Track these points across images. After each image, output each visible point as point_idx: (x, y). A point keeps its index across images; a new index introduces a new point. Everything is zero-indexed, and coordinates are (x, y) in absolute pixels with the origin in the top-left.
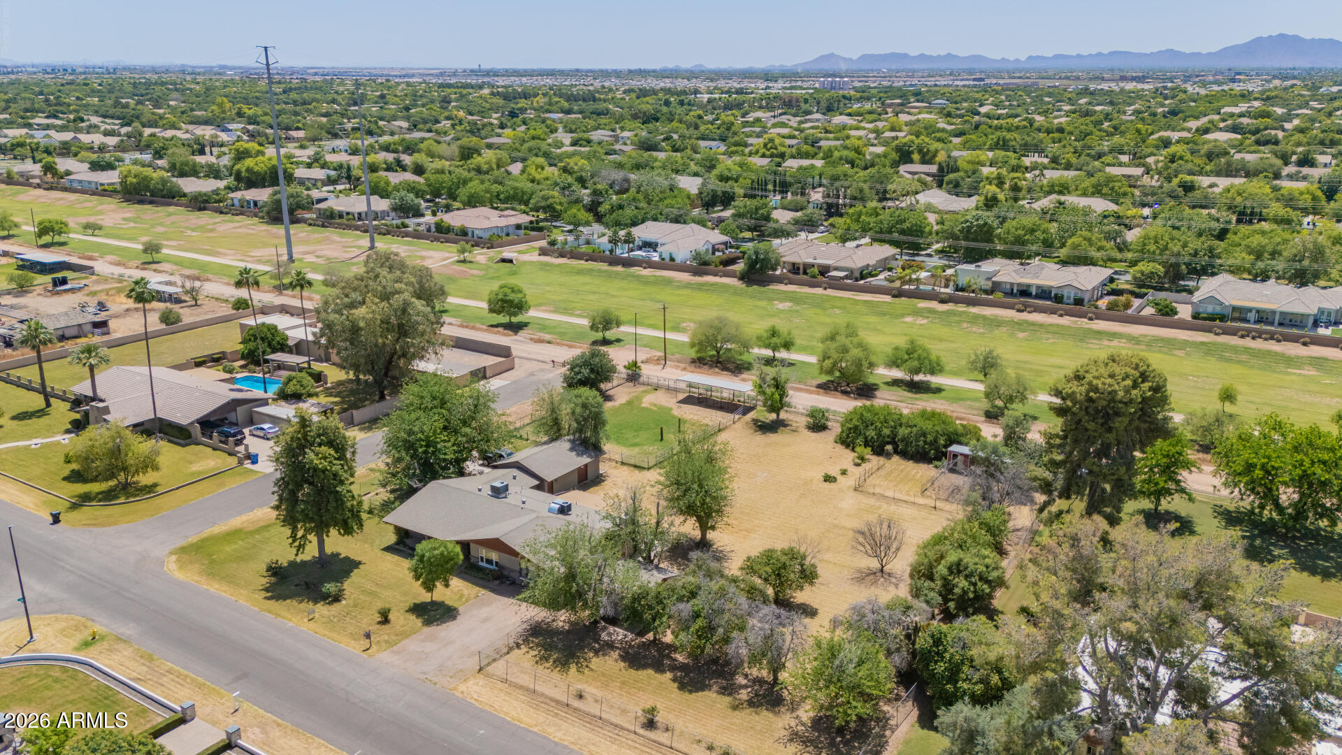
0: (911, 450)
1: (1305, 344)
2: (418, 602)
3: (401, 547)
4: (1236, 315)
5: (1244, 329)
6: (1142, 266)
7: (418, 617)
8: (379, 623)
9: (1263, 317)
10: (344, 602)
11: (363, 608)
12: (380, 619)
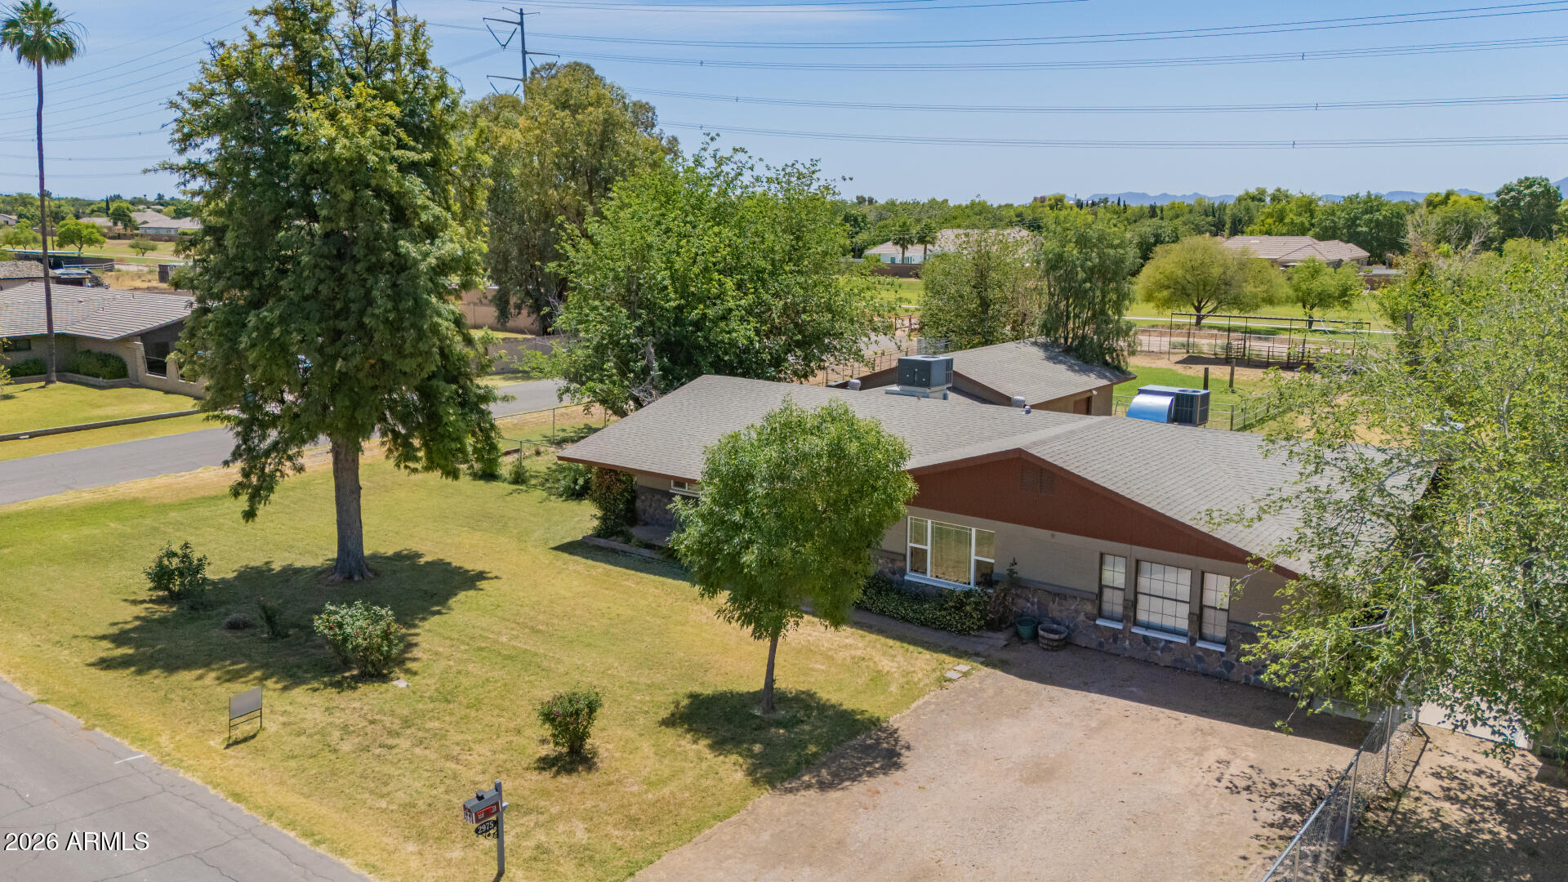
2: (708, 691)
3: (615, 543)
7: (720, 745)
8: (545, 764)
10: (401, 683)
11: (476, 705)
12: (548, 750)
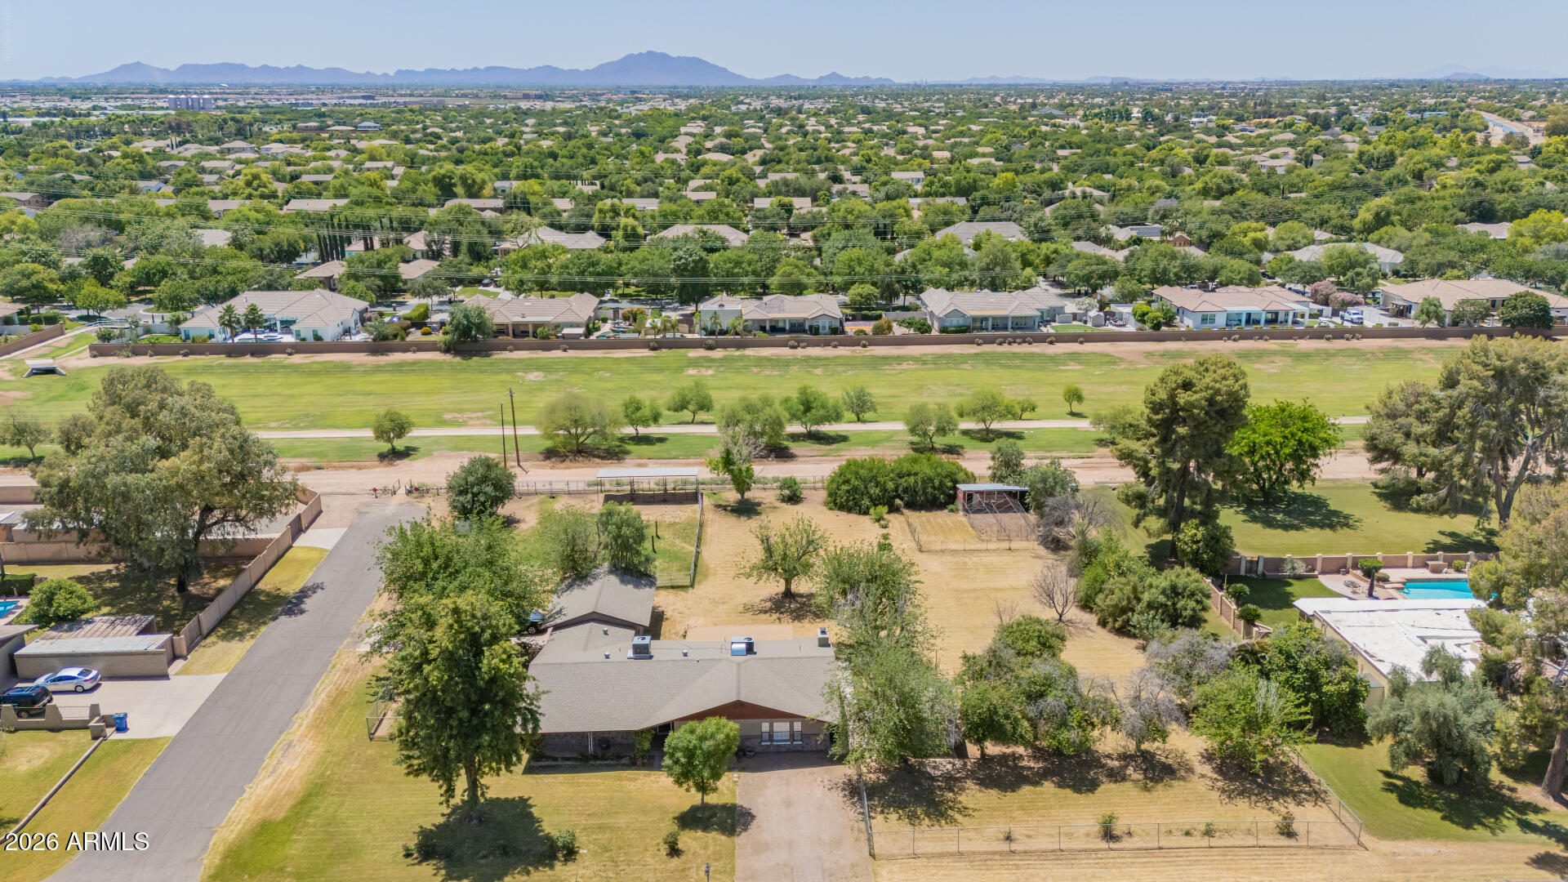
0: (921, 498)
1: (1051, 343)
4: (978, 324)
5: (1000, 337)
6: (855, 290)
7: (705, 830)
9: (1000, 324)
10: (583, 851)
11: (621, 848)
